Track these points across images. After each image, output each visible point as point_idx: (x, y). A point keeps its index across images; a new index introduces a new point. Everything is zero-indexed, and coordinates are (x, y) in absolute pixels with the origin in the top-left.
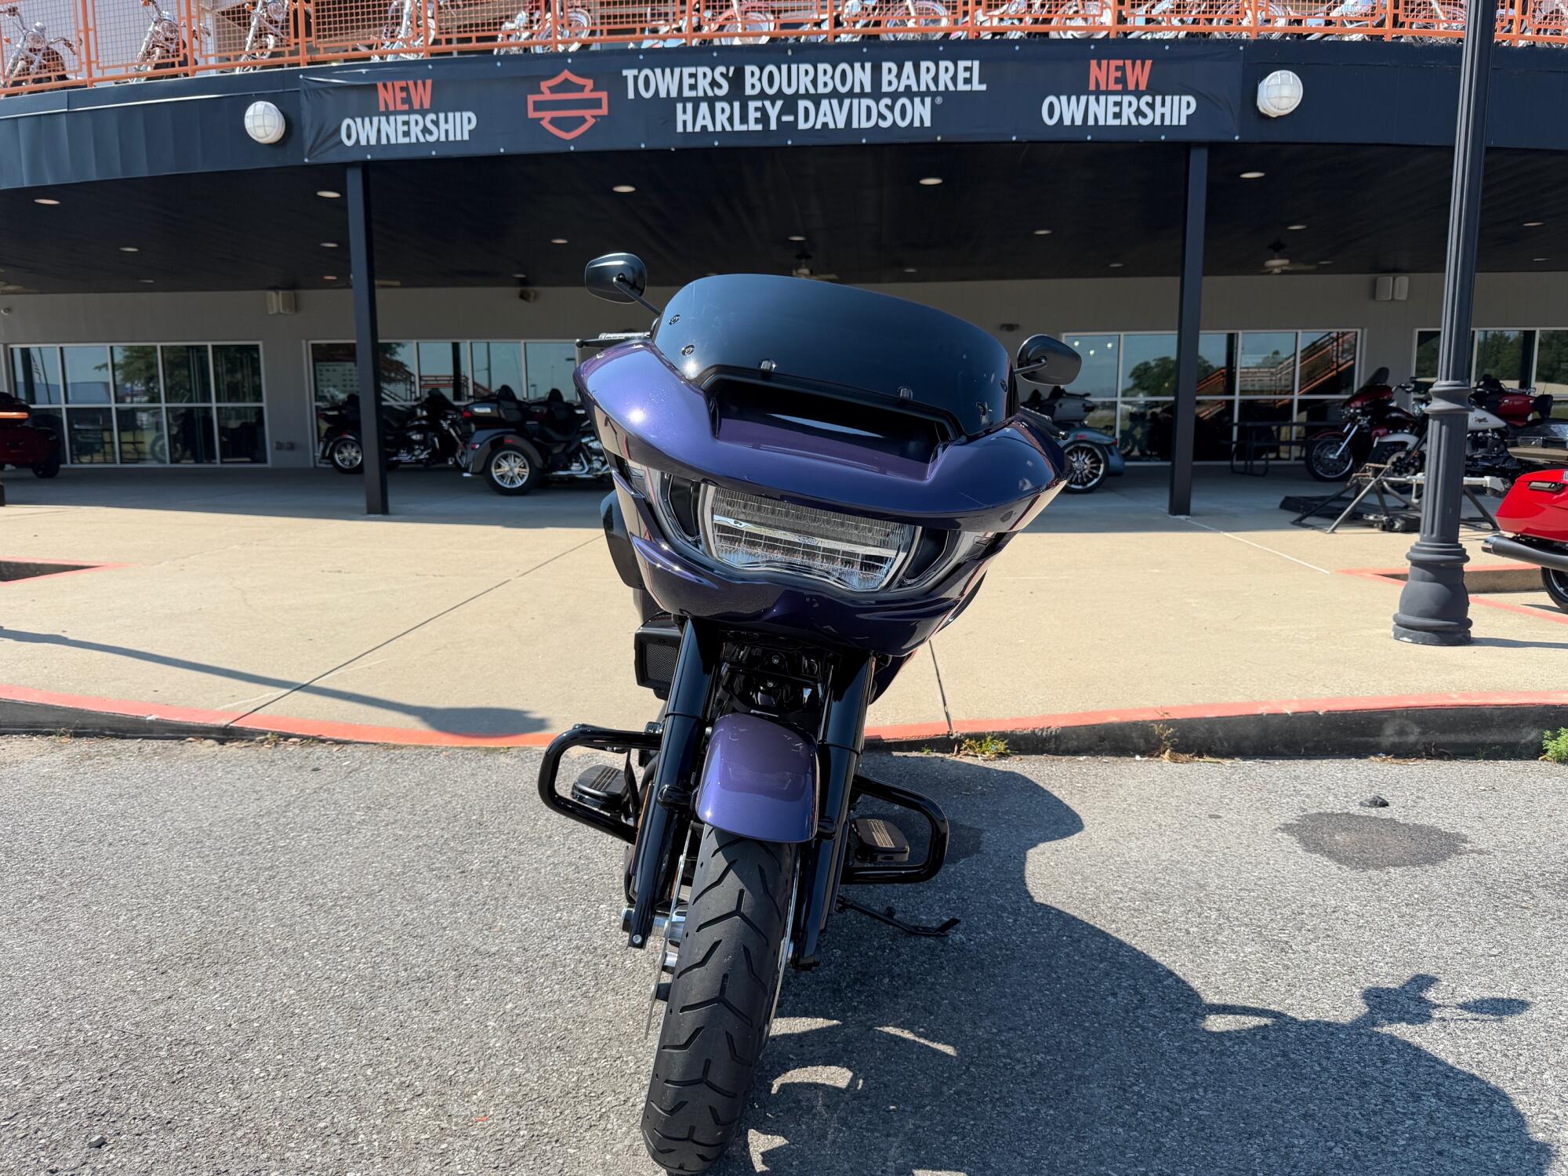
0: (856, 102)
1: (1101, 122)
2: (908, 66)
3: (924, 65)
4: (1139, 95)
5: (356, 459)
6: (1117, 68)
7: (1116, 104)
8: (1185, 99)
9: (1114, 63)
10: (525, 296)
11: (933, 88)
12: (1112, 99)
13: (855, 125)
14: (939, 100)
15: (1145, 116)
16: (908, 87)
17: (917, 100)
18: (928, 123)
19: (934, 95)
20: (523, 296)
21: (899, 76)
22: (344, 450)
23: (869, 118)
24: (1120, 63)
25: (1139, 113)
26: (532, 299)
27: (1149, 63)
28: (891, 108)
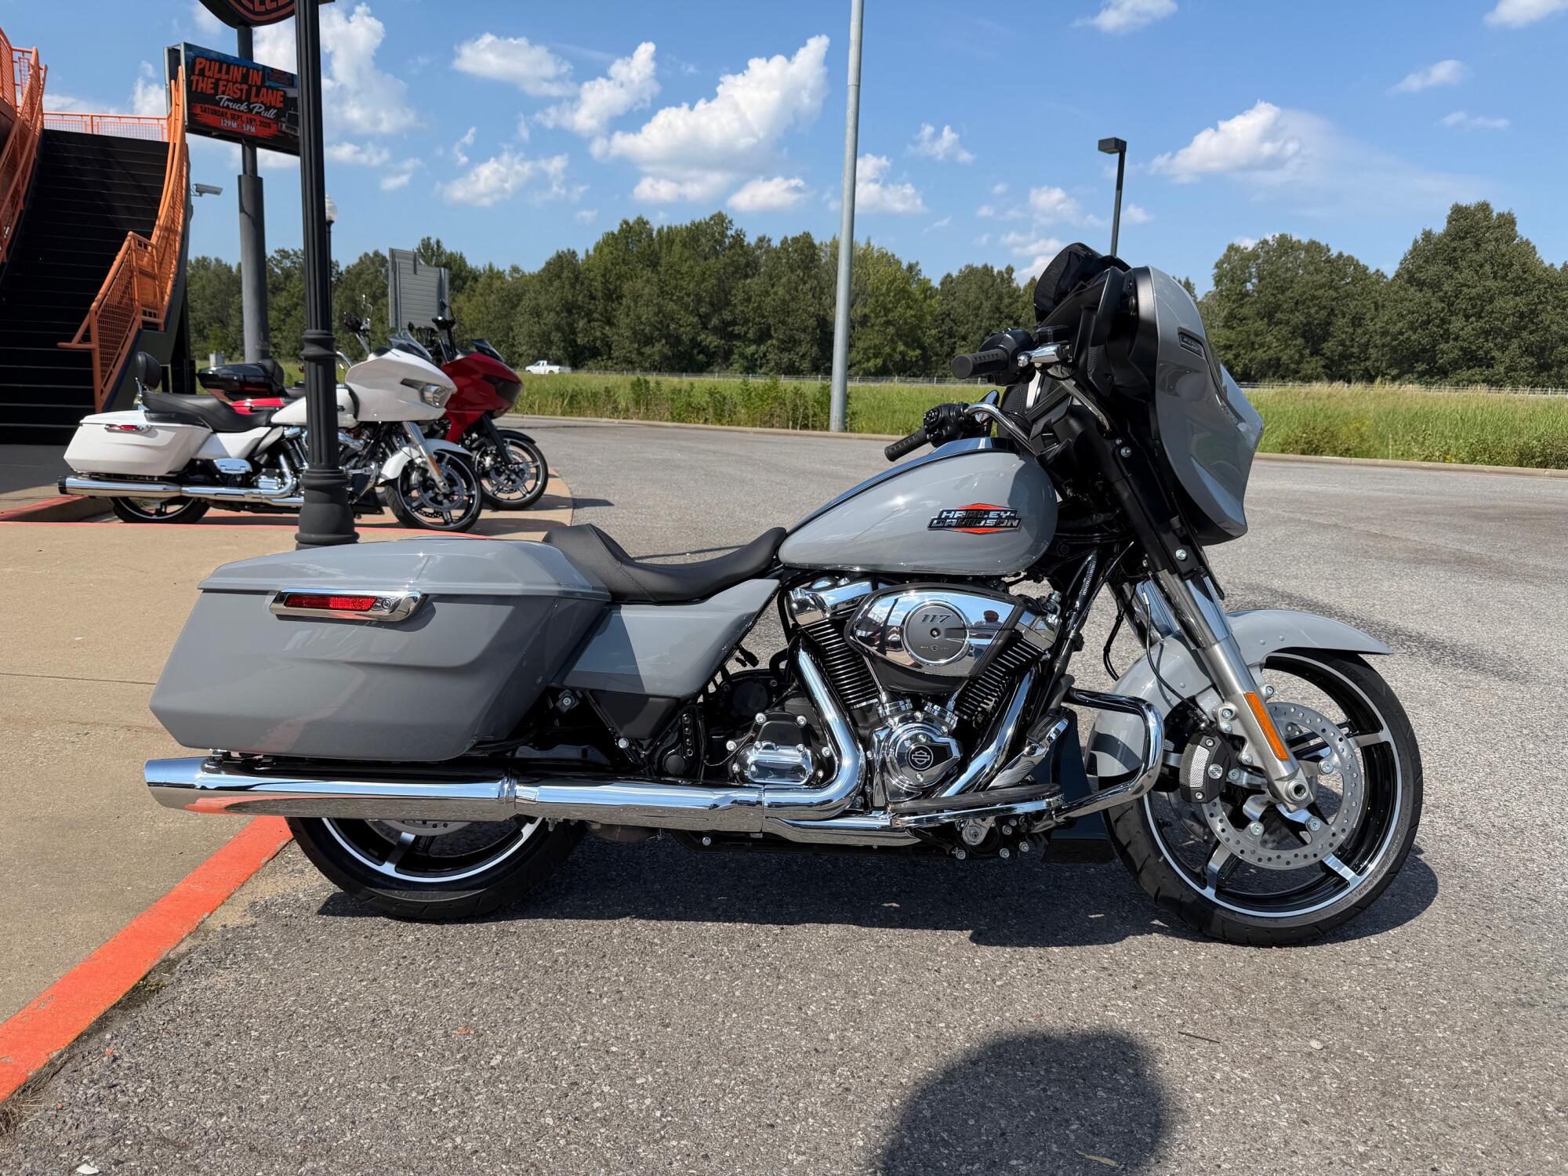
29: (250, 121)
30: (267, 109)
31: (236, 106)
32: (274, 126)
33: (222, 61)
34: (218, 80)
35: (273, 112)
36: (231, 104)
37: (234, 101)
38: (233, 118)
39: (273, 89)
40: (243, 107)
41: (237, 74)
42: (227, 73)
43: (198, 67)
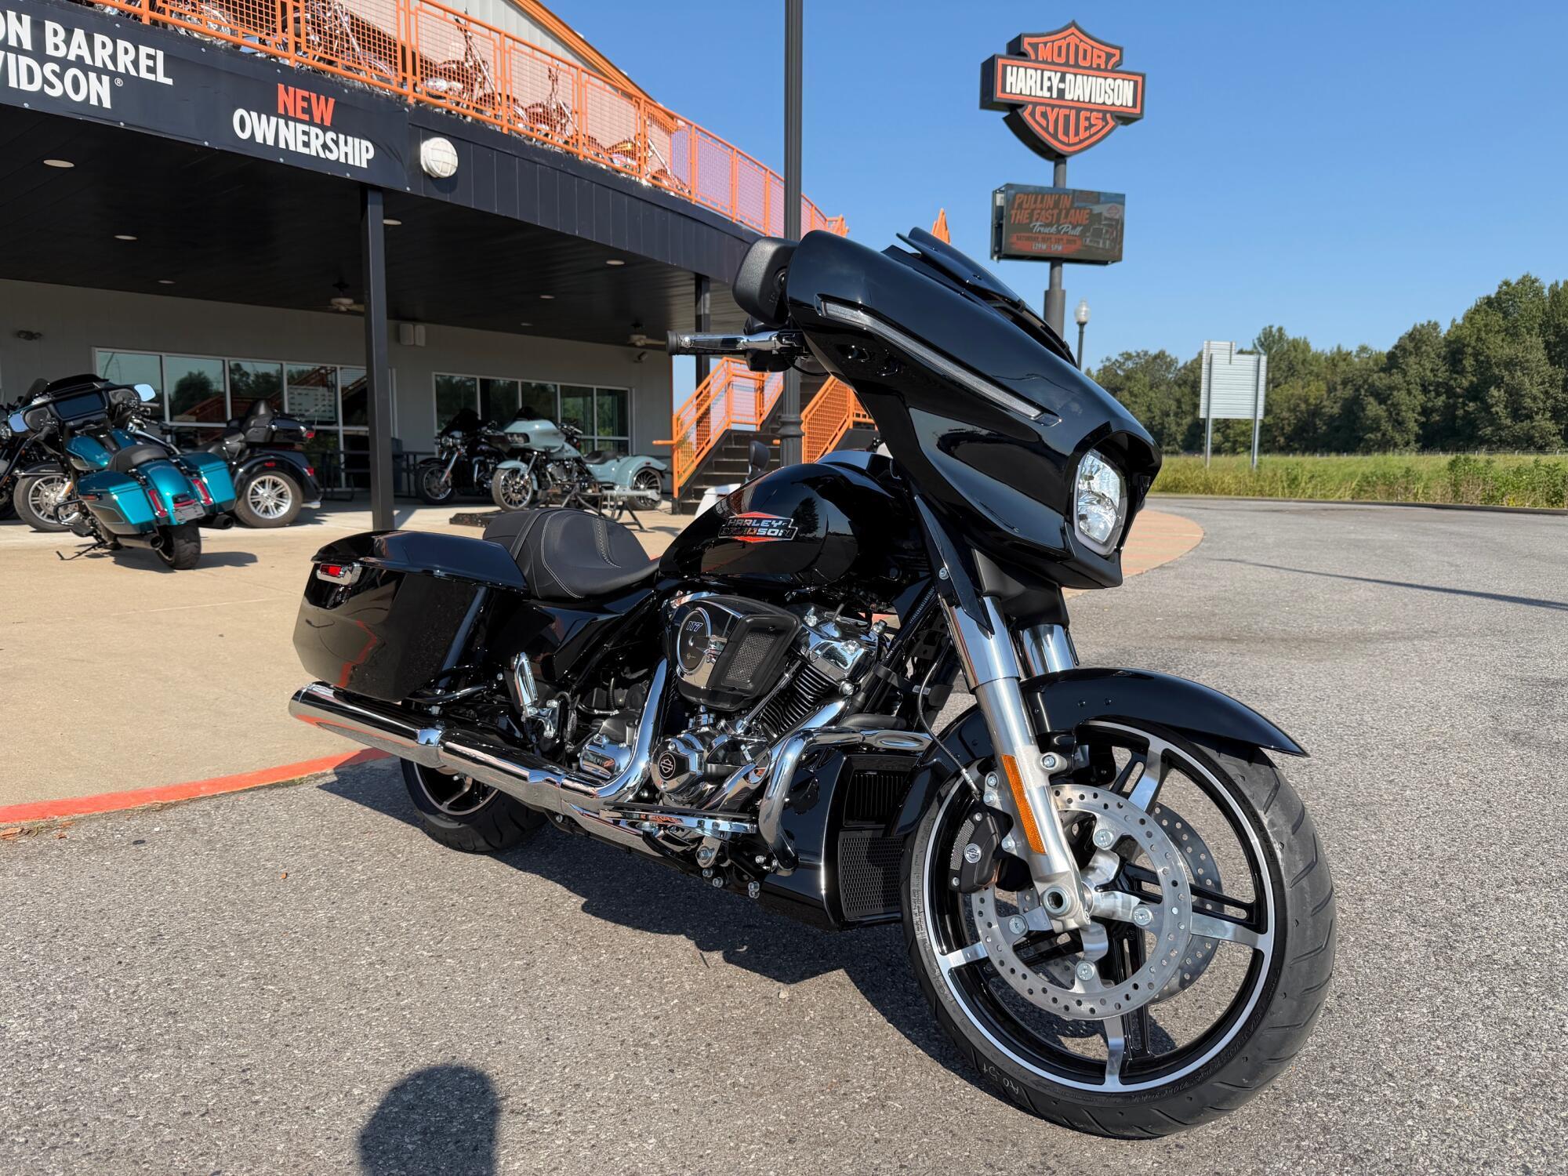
0: (11, 57)
1: (292, 148)
2: (79, 35)
3: (99, 38)
4: (325, 130)
6: (304, 99)
7: (304, 133)
8: (366, 143)
9: (301, 93)
11: (111, 67)
12: (301, 127)
13: (13, 83)
14: (119, 82)
15: (331, 151)
16: (80, 58)
17: (92, 76)
18: (107, 104)
19: (113, 75)
21: (68, 42)
23: (31, 80)
24: (306, 94)
25: (325, 146)
27: (332, 101)
28: (60, 76)
29: (1058, 241)
30: (1074, 228)
31: (1047, 230)
32: (1078, 242)
33: (1039, 192)
34: (1033, 210)
35: (1079, 229)
36: (1042, 229)
37: (1046, 225)
38: (1044, 240)
39: (1080, 208)
40: (1053, 229)
41: (1050, 201)
42: (1042, 202)
43: (1017, 201)
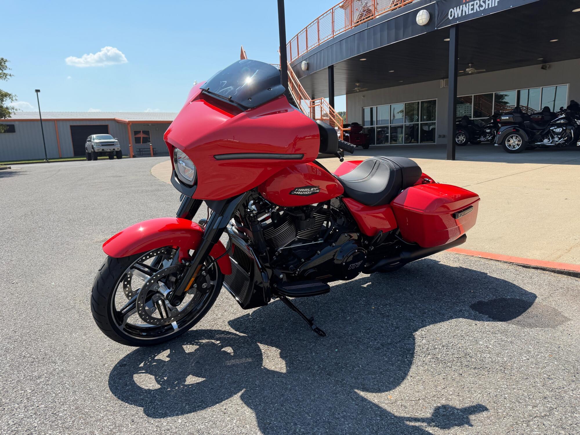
5: (464, 140)
10: (544, 67)
20: (542, 68)
22: (459, 137)
26: (547, 69)
